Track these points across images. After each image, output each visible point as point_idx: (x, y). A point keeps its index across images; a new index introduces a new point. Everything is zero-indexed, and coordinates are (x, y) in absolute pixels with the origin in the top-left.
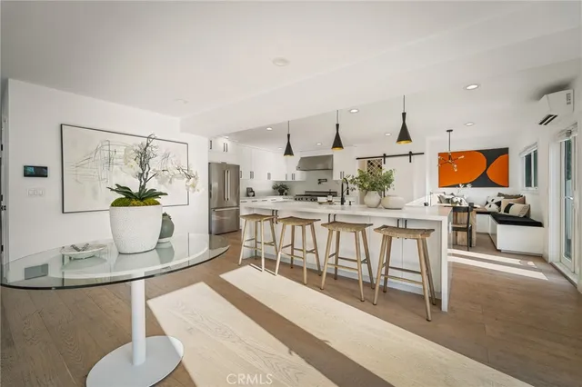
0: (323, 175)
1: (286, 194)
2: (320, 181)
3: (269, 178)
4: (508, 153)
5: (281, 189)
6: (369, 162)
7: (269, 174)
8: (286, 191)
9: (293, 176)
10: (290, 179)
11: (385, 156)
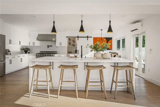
0: (49, 43)
1: (29, 53)
2: (48, 46)
3: (20, 44)
4: (112, 39)
5: (26, 50)
6: (69, 39)
7: (20, 42)
8: (29, 51)
9: (34, 43)
10: (31, 45)
11: (78, 37)
